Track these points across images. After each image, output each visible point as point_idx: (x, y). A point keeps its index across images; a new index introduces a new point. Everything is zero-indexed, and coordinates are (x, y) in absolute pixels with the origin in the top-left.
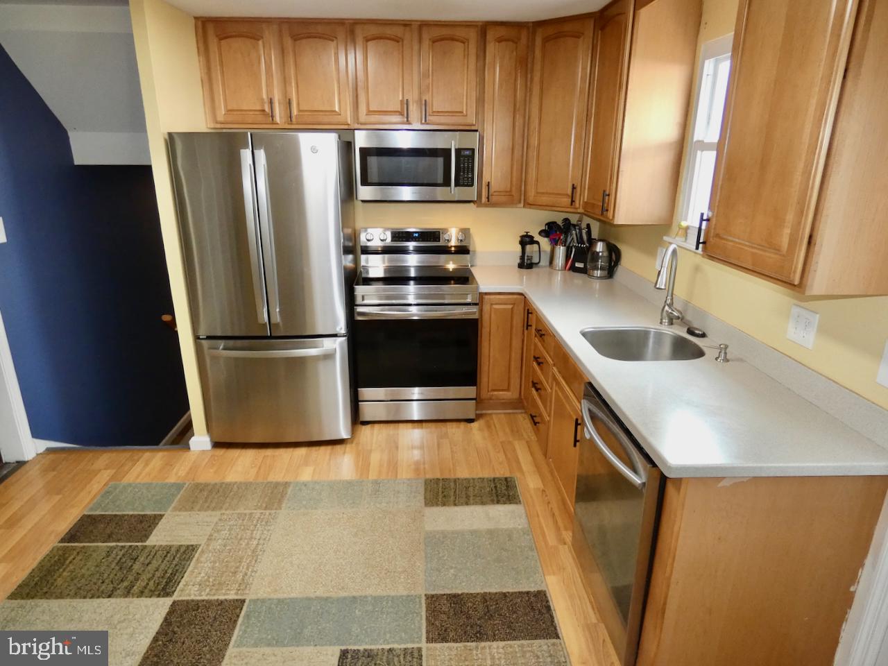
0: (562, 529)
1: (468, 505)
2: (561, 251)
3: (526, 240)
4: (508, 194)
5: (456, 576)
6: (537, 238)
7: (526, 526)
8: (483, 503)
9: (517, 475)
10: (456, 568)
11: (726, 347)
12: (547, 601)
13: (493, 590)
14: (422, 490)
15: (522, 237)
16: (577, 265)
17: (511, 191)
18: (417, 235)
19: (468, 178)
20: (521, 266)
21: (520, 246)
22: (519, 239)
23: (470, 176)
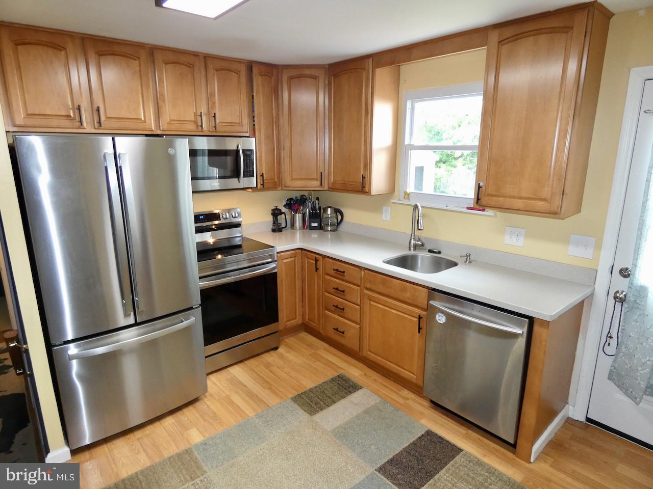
0: (397, 391)
1: (335, 402)
2: (298, 217)
3: (276, 213)
4: (272, 181)
5: (378, 448)
6: (284, 210)
7: (380, 399)
8: (343, 397)
9: (341, 372)
10: (372, 444)
11: (470, 255)
12: (436, 435)
13: (406, 445)
14: (296, 406)
15: (273, 210)
16: (313, 225)
17: (274, 179)
18: (202, 217)
19: (250, 171)
20: (274, 231)
21: (272, 216)
22: (271, 212)
23: (251, 169)
